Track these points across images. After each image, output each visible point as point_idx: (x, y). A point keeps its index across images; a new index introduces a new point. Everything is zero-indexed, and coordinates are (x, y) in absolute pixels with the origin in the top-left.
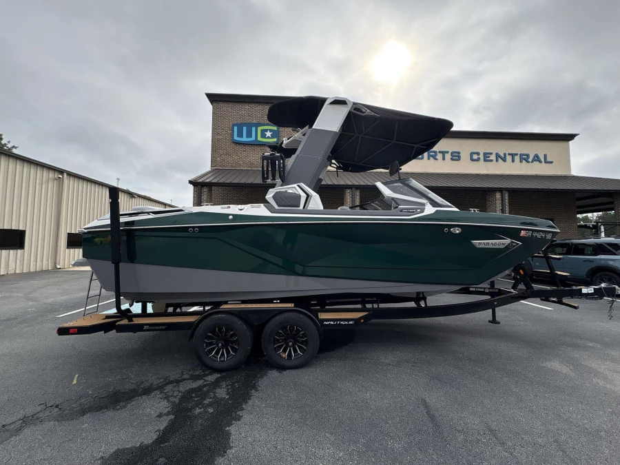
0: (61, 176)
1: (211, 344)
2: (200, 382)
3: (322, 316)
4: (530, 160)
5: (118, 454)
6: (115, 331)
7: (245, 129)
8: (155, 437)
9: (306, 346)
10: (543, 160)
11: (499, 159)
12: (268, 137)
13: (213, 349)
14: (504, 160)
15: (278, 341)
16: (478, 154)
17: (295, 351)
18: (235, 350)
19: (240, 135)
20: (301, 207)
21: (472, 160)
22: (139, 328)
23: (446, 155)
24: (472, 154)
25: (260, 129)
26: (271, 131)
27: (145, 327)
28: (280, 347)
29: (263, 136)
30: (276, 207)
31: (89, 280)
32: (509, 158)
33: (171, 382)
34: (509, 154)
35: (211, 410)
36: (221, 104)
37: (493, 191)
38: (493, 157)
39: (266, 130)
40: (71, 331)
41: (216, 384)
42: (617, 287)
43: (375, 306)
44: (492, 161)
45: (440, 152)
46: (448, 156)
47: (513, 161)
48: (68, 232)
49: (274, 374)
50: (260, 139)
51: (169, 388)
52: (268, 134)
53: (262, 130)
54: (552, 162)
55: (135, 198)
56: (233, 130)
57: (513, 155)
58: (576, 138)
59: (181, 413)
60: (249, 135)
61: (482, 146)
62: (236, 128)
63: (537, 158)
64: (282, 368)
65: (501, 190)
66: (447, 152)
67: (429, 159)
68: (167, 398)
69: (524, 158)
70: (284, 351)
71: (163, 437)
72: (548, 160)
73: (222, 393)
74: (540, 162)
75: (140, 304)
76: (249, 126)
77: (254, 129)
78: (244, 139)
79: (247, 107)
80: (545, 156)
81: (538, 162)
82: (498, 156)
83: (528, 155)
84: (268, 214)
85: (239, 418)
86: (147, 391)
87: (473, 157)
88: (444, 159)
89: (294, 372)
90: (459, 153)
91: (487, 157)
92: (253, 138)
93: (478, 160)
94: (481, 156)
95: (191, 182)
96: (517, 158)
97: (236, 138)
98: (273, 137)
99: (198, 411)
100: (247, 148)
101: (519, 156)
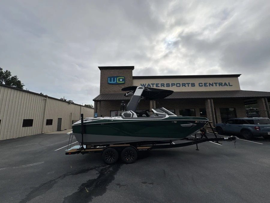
0: (46, 98)
1: (107, 157)
2: (105, 167)
3: (138, 148)
4: (223, 85)
5: (90, 180)
6: (80, 153)
7: (112, 78)
8: (97, 177)
9: (133, 157)
10: (228, 84)
11: (211, 85)
12: (121, 81)
13: (107, 158)
14: (212, 85)
15: (126, 155)
16: (202, 83)
17: (131, 159)
18: (114, 158)
19: (111, 81)
20: (131, 117)
21: (200, 86)
22: (87, 152)
23: (189, 84)
24: (199, 84)
25: (118, 78)
26: (122, 79)
27: (89, 152)
28: (126, 157)
29: (119, 81)
30: (124, 117)
31: (69, 138)
32: (214, 85)
33: (97, 167)
34: (214, 83)
35: (109, 173)
36: (103, 70)
37: (207, 99)
38: (208, 85)
39: (120, 79)
40: (69, 153)
41: (109, 167)
42: (236, 137)
43: (154, 145)
44: (207, 86)
45: (187, 83)
46: (190, 85)
47: (216, 86)
48: (47, 119)
49: (125, 165)
50: (118, 82)
51: (97, 168)
52: (121, 80)
53: (119, 79)
54: (232, 86)
55: (70, 104)
56: (108, 79)
57: (216, 84)
58: (240, 76)
59: (102, 173)
60: (114, 81)
61: (203, 81)
62: (109, 78)
63: (225, 84)
64: (127, 163)
65: (210, 99)
66: (190, 83)
67: (182, 86)
68: (97, 170)
69: (221, 84)
70: (128, 158)
71: (99, 177)
72: (230, 85)
73: (111, 169)
74: (227, 86)
75: (85, 146)
76: (114, 78)
77: (116, 78)
78: (112, 82)
79: (113, 70)
80: (229, 83)
81: (226, 86)
82: (210, 84)
83: (222, 83)
84: (122, 119)
85: (116, 174)
86: (92, 169)
87: (200, 85)
88: (188, 86)
89: (130, 164)
90: (194, 83)
91: (205, 85)
92: (115, 82)
93: (202, 86)
94: (203, 85)
95: (93, 100)
96: (218, 85)
97: (109, 82)
98: (123, 81)
99: (106, 173)
100: (113, 85)
101: (218, 84)
